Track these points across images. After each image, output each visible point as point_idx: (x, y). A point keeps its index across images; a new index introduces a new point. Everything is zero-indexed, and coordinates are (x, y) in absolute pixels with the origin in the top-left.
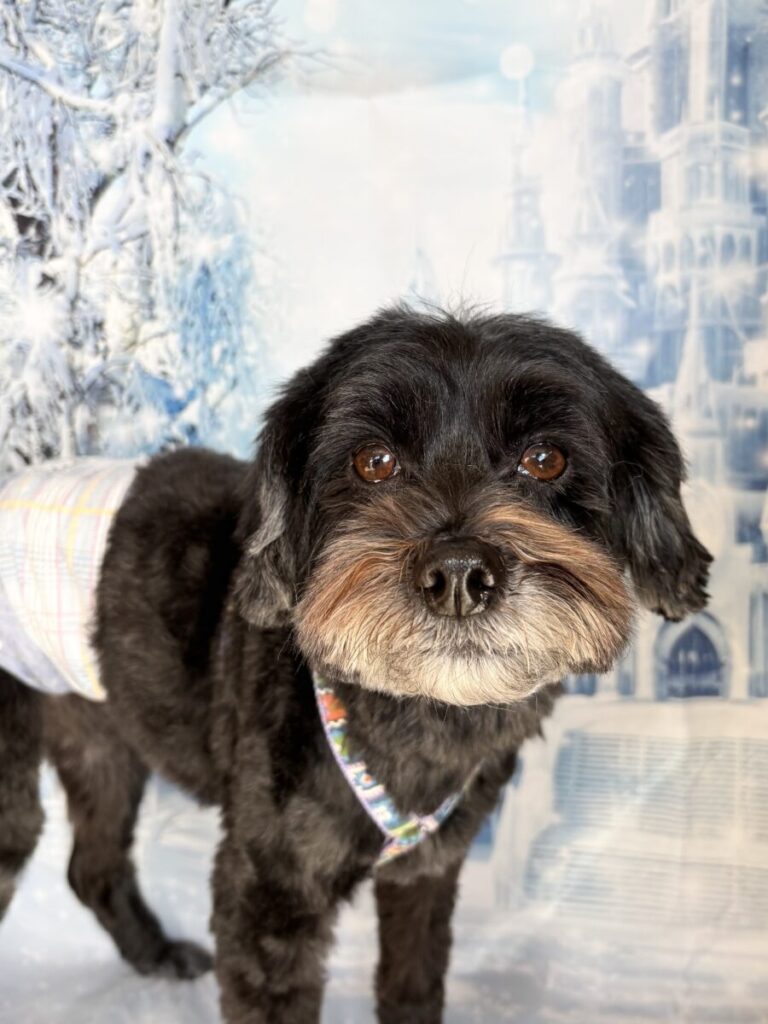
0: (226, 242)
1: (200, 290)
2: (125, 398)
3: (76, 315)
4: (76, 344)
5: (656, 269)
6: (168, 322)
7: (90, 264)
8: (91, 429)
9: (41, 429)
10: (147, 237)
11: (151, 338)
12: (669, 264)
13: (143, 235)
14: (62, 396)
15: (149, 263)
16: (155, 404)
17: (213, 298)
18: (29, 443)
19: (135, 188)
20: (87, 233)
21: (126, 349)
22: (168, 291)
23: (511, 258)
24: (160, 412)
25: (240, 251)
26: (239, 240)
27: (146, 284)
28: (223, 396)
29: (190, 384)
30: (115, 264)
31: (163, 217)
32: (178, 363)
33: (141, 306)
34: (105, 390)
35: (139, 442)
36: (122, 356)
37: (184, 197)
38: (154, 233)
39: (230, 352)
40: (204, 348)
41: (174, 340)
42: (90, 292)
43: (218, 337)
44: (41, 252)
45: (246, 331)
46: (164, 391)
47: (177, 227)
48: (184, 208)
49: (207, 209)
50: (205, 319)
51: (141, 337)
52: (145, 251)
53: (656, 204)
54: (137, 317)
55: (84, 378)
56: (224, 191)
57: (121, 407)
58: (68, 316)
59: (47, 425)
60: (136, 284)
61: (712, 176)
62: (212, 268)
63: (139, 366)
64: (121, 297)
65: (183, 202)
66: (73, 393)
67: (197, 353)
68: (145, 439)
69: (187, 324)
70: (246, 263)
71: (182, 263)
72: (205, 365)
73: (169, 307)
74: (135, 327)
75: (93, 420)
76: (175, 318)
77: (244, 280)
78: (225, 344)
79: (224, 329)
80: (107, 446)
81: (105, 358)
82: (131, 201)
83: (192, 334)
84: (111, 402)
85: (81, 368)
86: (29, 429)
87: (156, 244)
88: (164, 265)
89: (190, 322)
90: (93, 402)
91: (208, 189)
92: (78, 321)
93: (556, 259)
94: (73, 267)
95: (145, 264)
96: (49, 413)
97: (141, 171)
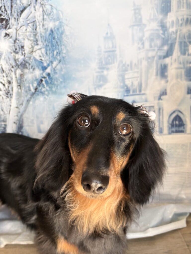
0: (57, 23)
1: (50, 36)
2: (30, 67)
3: (16, 44)
4: (16, 52)
5: (170, 27)
6: (42, 45)
7: (19, 30)
8: (22, 76)
9: (7, 76)
10: (35, 22)
11: (37, 50)
12: (173, 26)
13: (34, 22)
14: (13, 67)
15: (36, 29)
16: (39, 68)
17: (54, 38)
18: (4, 80)
19: (32, 9)
20: (19, 22)
21: (30, 53)
22: (41, 37)
23: (134, 26)
24: (40, 70)
25: (61, 25)
26: (60, 22)
27: (35, 35)
28: (57, 65)
29: (48, 62)
30: (26, 30)
31: (39, 17)
32: (45, 57)
33: (34, 41)
34: (25, 64)
35: (34, 78)
36: (29, 55)
37: (45, 11)
38: (37, 21)
39: (59, 53)
40: (52, 52)
41: (43, 50)
42: (20, 38)
43: (56, 49)
44: (6, 28)
45: (63, 47)
46: (41, 64)
47: (43, 19)
48: (45, 14)
49: (52, 14)
50: (52, 44)
51: (34, 50)
52: (34, 26)
53: (170, 11)
54: (33, 45)
55: (19, 62)
56: (56, 9)
57: (29, 69)
58: (13, 45)
59: (8, 75)
60: (32, 35)
61: (183, 3)
62: (53, 30)
63: (34, 58)
64: (28, 39)
65: (45, 12)
66: (15, 66)
67: (50, 54)
68: (36, 78)
69: (47, 46)
70: (63, 29)
71: (45, 29)
72: (52, 57)
73: (42, 41)
74: (33, 47)
75: (22, 73)
76: (43, 44)
77: (62, 33)
78: (57, 51)
79: (57, 47)
80: (26, 80)
81: (24, 56)
82: (31, 13)
83: (48, 48)
84: (27, 68)
85: (18, 59)
86: (4, 77)
87: (38, 24)
88: (40, 30)
89: (48, 45)
90: (22, 68)
91: (52, 9)
92: (16, 46)
93: (145, 25)
94: (15, 31)
95: (34, 30)
96: (9, 72)
97: (34, 5)
